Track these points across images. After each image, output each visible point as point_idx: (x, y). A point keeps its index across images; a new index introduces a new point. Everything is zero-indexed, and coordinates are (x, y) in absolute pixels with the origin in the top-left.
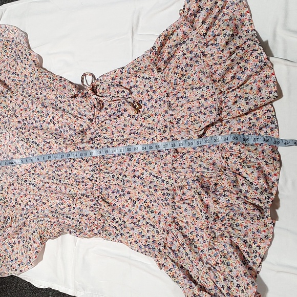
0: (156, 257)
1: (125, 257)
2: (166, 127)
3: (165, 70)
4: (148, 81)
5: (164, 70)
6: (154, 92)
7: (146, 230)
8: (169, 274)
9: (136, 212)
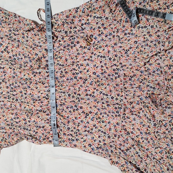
0: (110, 157)
1: (78, 157)
2: (116, 56)
3: (116, 12)
4: (99, 20)
5: (114, 11)
6: (105, 28)
7: (97, 136)
8: (121, 169)
9: (88, 122)
